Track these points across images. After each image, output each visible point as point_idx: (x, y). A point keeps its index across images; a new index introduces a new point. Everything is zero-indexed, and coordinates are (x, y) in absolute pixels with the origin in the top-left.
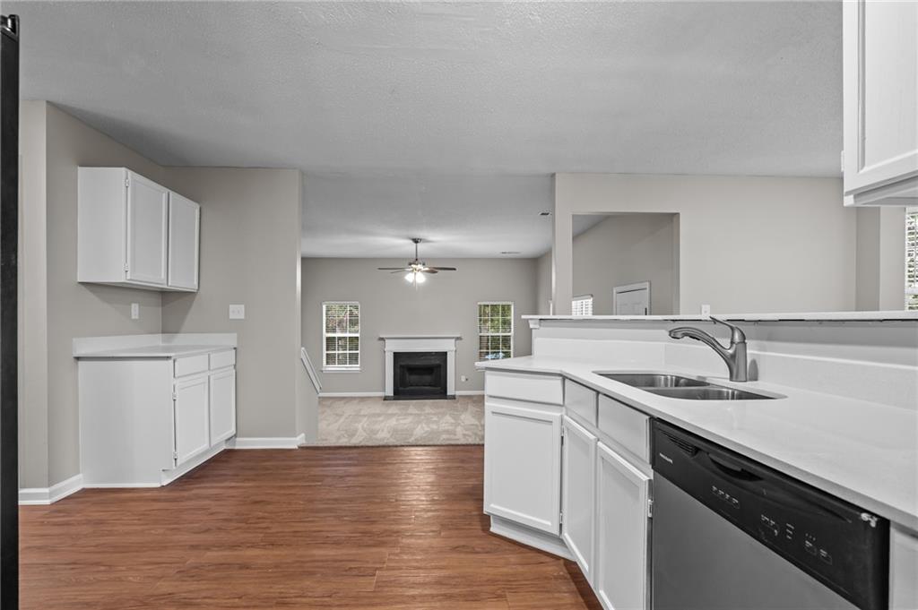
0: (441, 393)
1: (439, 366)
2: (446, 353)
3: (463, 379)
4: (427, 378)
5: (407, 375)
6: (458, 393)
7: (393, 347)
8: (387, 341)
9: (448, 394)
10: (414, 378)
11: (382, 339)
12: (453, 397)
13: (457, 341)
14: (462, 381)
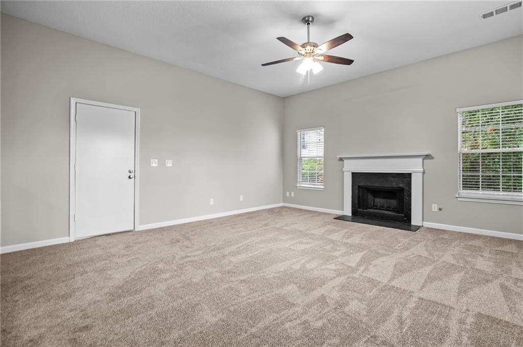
0: (405, 221)
2: (411, 174)
3: (435, 208)
6: (427, 224)
7: (352, 167)
8: (345, 161)
9: (413, 223)
11: (341, 159)
12: (418, 228)
13: (425, 161)
14: (433, 210)
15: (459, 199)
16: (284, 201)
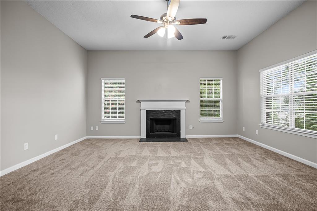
0: (177, 137)
1: (175, 119)
2: (180, 110)
3: (191, 127)
4: (167, 127)
5: (155, 125)
6: (187, 137)
7: (146, 106)
8: (142, 102)
9: (182, 137)
10: (159, 127)
11: (139, 101)
12: (185, 140)
13: (187, 103)
14: (190, 129)
15: (201, 122)
16: (87, 135)
